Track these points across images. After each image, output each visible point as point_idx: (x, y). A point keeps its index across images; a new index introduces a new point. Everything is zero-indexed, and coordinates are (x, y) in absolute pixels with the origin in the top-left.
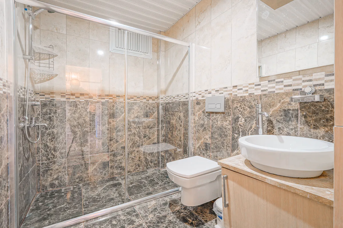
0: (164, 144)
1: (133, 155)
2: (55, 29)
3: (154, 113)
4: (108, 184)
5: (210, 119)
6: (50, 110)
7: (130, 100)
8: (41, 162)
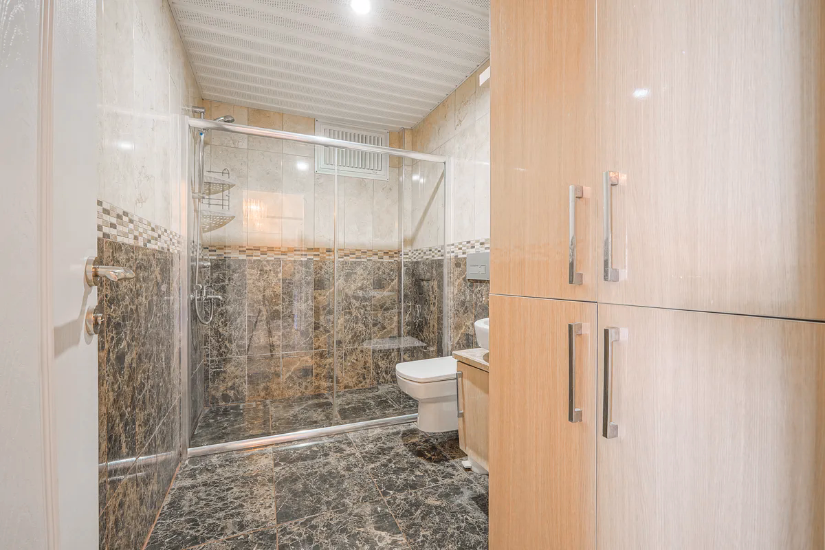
0: (408, 338)
1: (354, 357)
2: (231, 142)
3: (392, 280)
4: (310, 402)
5: (473, 292)
6: (224, 274)
7: (349, 258)
8: (210, 359)
